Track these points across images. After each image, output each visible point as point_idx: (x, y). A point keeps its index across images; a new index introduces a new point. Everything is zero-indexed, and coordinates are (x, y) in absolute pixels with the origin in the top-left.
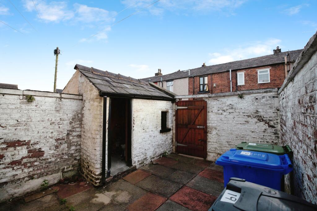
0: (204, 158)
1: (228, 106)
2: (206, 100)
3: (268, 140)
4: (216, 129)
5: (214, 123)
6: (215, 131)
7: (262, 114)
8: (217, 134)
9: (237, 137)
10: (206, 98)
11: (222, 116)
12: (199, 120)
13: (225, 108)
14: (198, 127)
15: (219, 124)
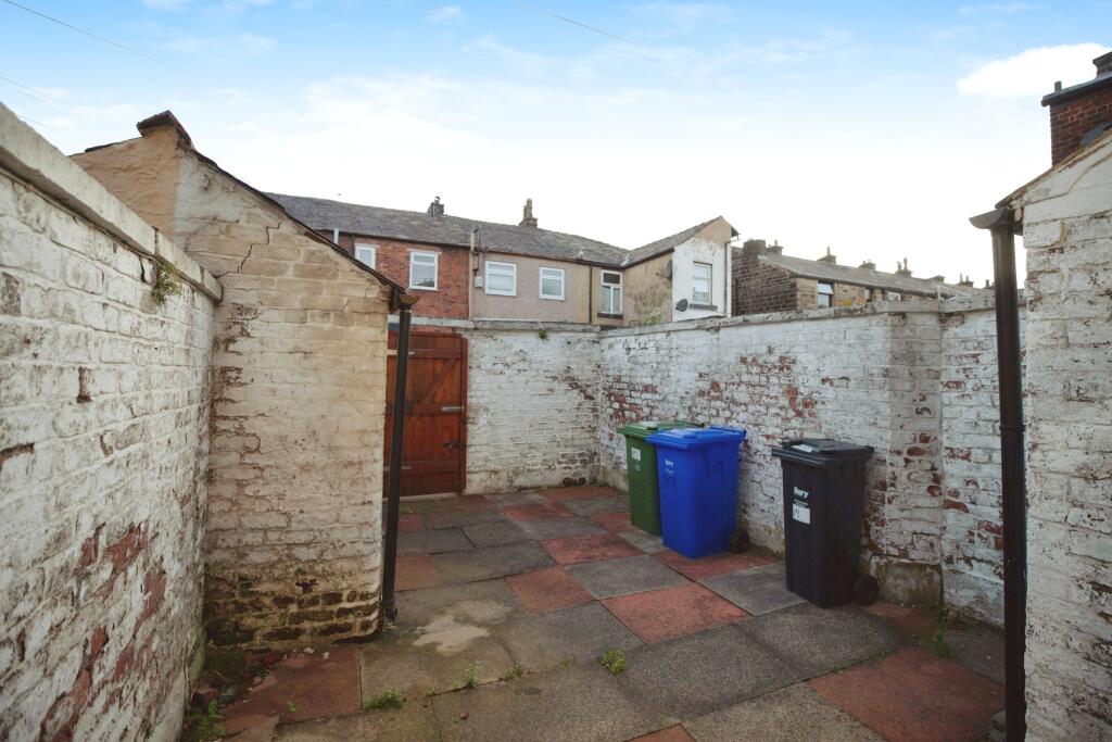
0: (455, 491)
1: (516, 354)
2: (465, 335)
3: (583, 425)
4: (486, 410)
5: (482, 397)
6: (485, 416)
7: (576, 373)
8: (489, 423)
9: (531, 426)
10: (466, 330)
11: (503, 379)
12: (445, 391)
13: (508, 360)
14: (445, 409)
15: (494, 399)
